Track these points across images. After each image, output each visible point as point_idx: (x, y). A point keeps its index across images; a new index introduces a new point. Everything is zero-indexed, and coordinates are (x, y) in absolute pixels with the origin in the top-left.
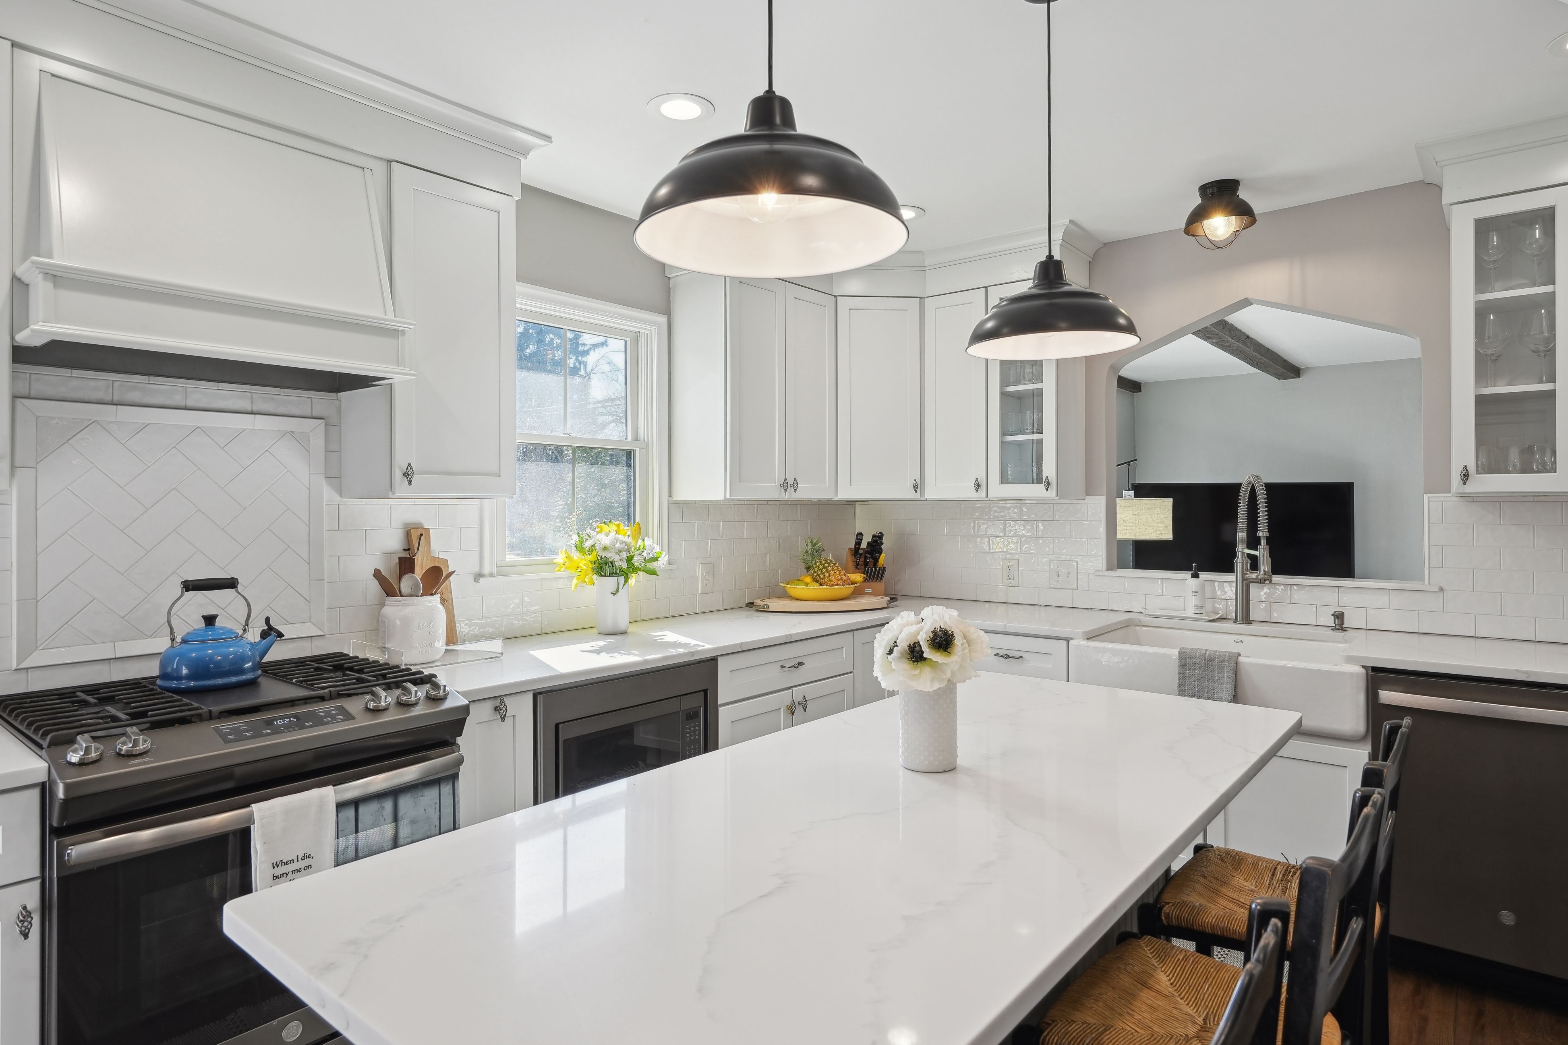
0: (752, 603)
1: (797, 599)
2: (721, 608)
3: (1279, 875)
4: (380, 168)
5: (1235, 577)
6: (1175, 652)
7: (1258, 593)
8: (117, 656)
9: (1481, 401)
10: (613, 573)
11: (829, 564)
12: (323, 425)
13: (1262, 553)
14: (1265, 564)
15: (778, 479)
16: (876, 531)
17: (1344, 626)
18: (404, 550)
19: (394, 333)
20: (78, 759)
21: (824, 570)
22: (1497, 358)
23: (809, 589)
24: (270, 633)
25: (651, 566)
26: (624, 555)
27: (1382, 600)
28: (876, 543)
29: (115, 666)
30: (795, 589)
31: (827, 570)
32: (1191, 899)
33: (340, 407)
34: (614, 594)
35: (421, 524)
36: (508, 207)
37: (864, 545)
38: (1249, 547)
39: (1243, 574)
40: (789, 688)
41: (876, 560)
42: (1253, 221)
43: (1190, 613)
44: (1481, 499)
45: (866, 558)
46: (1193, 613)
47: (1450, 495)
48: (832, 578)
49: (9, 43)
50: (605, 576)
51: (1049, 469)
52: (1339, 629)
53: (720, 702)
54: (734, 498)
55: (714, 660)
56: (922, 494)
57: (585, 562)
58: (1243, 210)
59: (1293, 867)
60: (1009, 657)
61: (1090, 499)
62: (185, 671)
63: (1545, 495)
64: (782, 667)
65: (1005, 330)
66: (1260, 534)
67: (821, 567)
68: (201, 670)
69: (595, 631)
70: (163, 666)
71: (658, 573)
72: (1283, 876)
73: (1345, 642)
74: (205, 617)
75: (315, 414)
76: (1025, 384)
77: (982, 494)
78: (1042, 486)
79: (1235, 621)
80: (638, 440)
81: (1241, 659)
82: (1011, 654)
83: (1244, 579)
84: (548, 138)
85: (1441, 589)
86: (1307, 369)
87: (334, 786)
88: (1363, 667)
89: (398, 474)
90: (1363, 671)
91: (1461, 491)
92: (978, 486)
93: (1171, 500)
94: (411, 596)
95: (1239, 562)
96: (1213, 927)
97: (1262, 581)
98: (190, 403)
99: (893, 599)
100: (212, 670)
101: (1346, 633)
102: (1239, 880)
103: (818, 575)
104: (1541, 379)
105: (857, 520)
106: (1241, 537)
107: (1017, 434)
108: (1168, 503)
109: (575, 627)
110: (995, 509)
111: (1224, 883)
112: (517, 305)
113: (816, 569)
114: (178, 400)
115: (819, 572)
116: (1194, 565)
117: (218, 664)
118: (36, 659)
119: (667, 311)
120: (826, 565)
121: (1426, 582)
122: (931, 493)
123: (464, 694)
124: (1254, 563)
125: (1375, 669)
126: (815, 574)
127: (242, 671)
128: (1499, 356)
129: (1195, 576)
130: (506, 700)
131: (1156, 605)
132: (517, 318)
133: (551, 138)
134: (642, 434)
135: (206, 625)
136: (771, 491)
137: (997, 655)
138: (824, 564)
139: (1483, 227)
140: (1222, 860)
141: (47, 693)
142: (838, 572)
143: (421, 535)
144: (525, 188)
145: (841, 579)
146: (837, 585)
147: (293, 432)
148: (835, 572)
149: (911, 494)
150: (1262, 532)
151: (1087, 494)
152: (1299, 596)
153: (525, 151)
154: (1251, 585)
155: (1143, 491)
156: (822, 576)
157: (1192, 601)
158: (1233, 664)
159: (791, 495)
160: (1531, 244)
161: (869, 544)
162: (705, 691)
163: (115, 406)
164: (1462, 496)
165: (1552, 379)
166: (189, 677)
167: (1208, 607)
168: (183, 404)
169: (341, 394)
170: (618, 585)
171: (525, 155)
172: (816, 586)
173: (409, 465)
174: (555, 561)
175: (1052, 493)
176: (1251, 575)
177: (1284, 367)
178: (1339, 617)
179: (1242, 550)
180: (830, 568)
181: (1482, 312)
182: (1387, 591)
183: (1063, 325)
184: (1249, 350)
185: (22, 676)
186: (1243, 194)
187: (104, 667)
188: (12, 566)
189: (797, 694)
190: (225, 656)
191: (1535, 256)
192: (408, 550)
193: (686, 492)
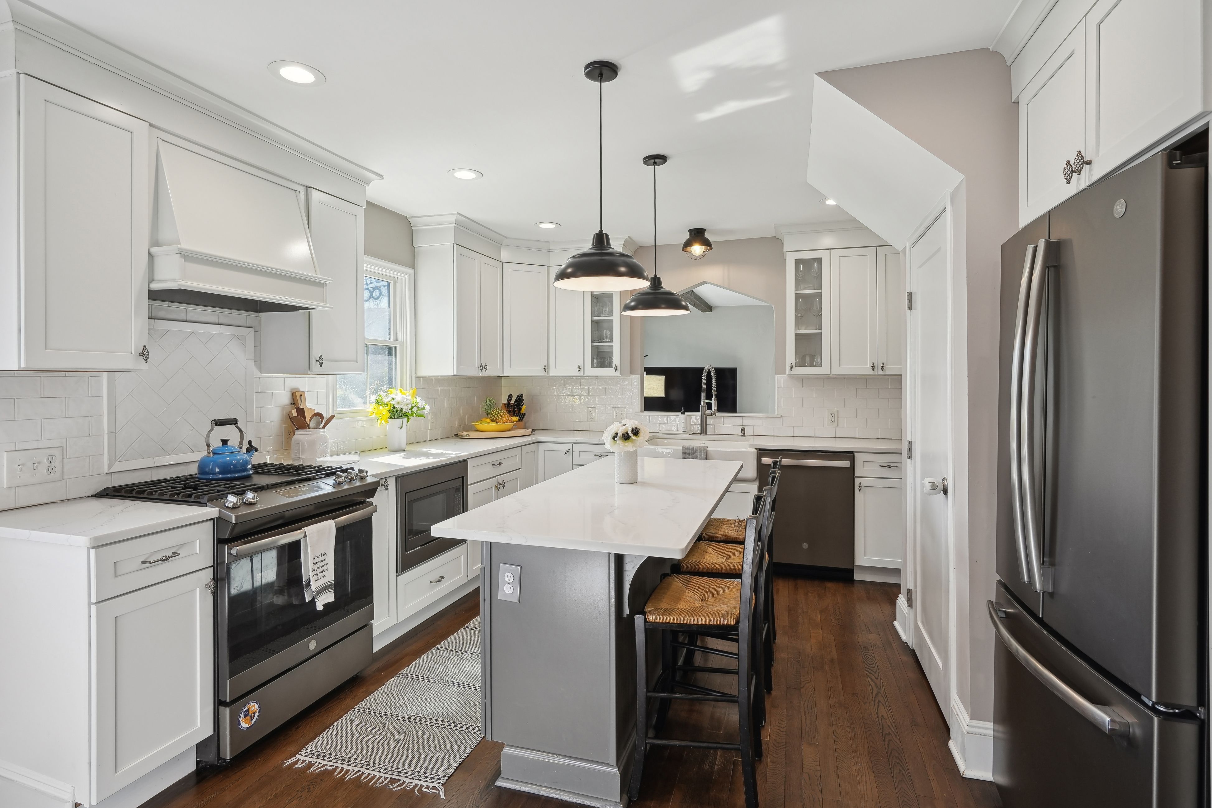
0: (458, 434)
1: (482, 432)
2: (440, 438)
3: (737, 523)
4: (302, 190)
5: (700, 414)
6: (681, 448)
7: (710, 420)
8: (156, 466)
9: (797, 335)
10: (399, 417)
11: (501, 411)
12: (253, 331)
13: (714, 402)
14: (714, 407)
15: (477, 364)
16: (519, 394)
17: (745, 434)
18: (291, 404)
19: (321, 285)
20: (232, 505)
21: (498, 415)
22: (802, 317)
23: (487, 425)
24: (251, 449)
25: (420, 412)
26: (410, 406)
27: (758, 422)
28: (520, 399)
29: (154, 471)
30: (480, 425)
31: (500, 414)
32: (711, 531)
33: (260, 320)
34: (401, 428)
35: (299, 389)
36: (360, 212)
37: (513, 401)
38: (706, 399)
39: (704, 412)
40: (495, 477)
41: (520, 409)
42: (711, 248)
43: (681, 431)
44: (796, 377)
45: (514, 408)
47: (786, 375)
48: (503, 419)
49: (148, 124)
50: (394, 418)
51: (616, 361)
52: (743, 436)
53: (469, 484)
54: (458, 374)
55: (465, 461)
56: (548, 373)
57: (385, 411)
58: (707, 243)
59: (741, 520)
60: (602, 456)
61: (633, 376)
62: (217, 470)
63: (818, 375)
64: (493, 465)
65: (640, 307)
66: (713, 393)
67: (497, 413)
68: (226, 469)
69: (387, 450)
70: (199, 467)
71: (425, 416)
72: (738, 523)
73: (746, 441)
74: (222, 440)
75: (248, 325)
76: (603, 316)
77: (581, 373)
78: (613, 369)
79: (701, 434)
80: (397, 340)
81: (708, 449)
82: (602, 454)
83: (704, 414)
84: (381, 176)
85: (782, 416)
86: (715, 307)
87: (333, 519)
88: (756, 449)
89: (313, 361)
90: (756, 450)
91: (790, 374)
92: (579, 369)
93: (664, 376)
94: (314, 429)
95: (703, 406)
96: (720, 538)
97: (712, 415)
98: (189, 318)
99: (533, 430)
100: (232, 469)
101: (746, 437)
102: (723, 526)
103: (495, 417)
104: (817, 327)
105: (502, 387)
106: (703, 395)
107: (599, 342)
108: (663, 378)
109: (371, 449)
110: (583, 381)
111: (720, 527)
112: (365, 268)
113: (494, 414)
114: (183, 316)
115: (496, 416)
116: (682, 408)
117: (235, 465)
118: (116, 468)
119: (413, 266)
120: (500, 412)
121: (776, 414)
122: (553, 372)
123: (373, 476)
124: (709, 407)
125: (760, 450)
126: (493, 417)
127: (247, 470)
128: (803, 316)
129: (683, 413)
130: (388, 480)
131: (664, 428)
132: (365, 275)
133: (383, 176)
134: (400, 337)
135: (223, 445)
136: (473, 371)
137: (595, 455)
138: (498, 412)
139: (798, 262)
140: (717, 521)
141: (139, 484)
142: (506, 416)
143: (301, 395)
144: (368, 203)
145: (508, 419)
146: (506, 423)
147: (238, 335)
148: (505, 416)
149: (542, 373)
150: (714, 392)
151: (631, 374)
152: (727, 421)
153: (368, 182)
154: (707, 417)
155: (651, 371)
156: (497, 418)
157: (682, 425)
158: (705, 451)
159: (484, 373)
160: (814, 271)
161: (516, 401)
162: (463, 477)
163: (154, 320)
164: (790, 376)
165: (820, 328)
166: (219, 473)
167: (688, 428)
168: (185, 319)
169: (261, 313)
170: (402, 424)
171: (368, 184)
172: (494, 424)
173: (321, 356)
174: (367, 410)
175: (618, 373)
176: (709, 412)
177: (706, 306)
178: (743, 430)
179: (703, 400)
180: (502, 414)
181: (797, 297)
182: (761, 418)
183: (663, 306)
184: (693, 298)
185: (109, 477)
186: (707, 235)
187: (148, 472)
188: (103, 413)
189: (499, 479)
190: (238, 461)
191: (815, 276)
192: (294, 404)
193: (426, 371)
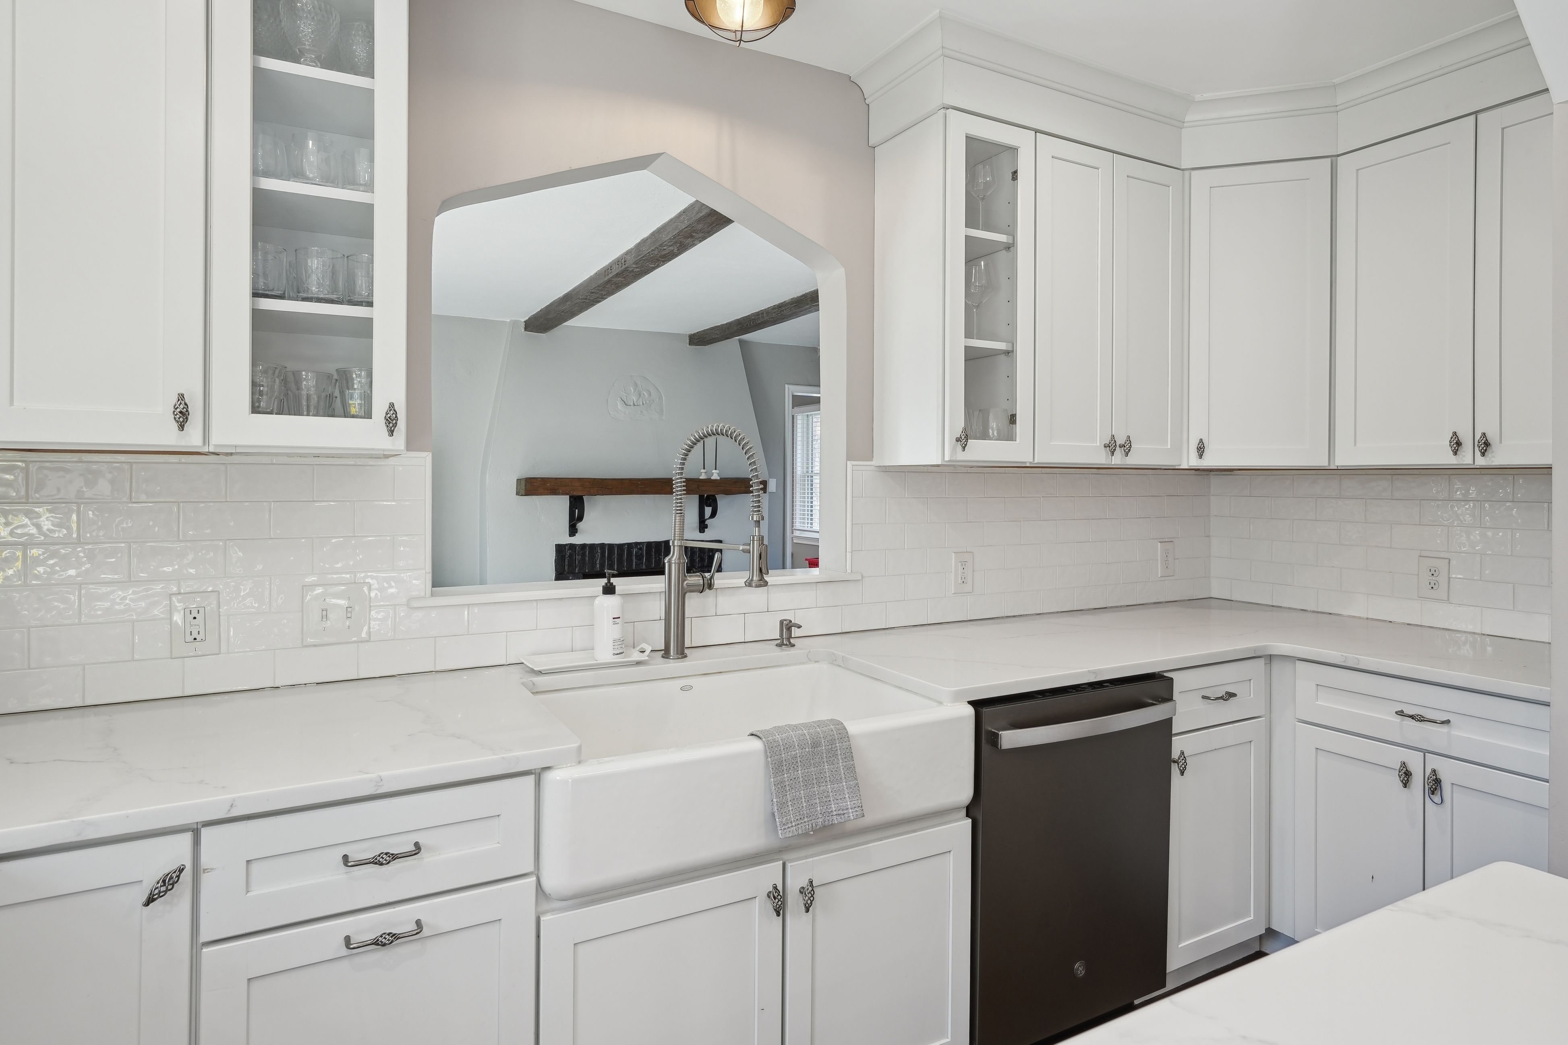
46: (614, 654)
47: (871, 463)
52: (786, 645)
79: (665, 655)
85: (862, 577)
88: (971, 704)
90: (972, 710)
95: (674, 562)
121: (849, 569)
125: (979, 704)
129: (611, 590)
157: (611, 633)
158: (846, 744)
178: (787, 627)
179: (681, 543)
